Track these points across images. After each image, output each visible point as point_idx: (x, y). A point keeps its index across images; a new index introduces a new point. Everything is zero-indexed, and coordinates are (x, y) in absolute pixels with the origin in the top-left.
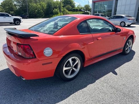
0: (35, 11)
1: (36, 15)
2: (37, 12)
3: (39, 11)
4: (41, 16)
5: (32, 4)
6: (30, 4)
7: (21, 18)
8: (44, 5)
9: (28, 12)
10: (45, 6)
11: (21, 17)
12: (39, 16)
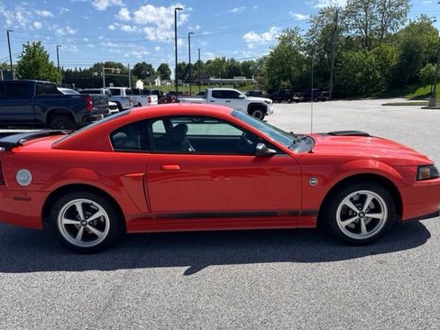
0: (355, 77)
1: (357, 89)
2: (360, 79)
3: (368, 74)
4: (375, 92)
5: (350, 54)
6: (344, 54)
7: (269, 103)
8: (389, 55)
9: (334, 79)
10: (395, 55)
11: (268, 100)
12: (367, 90)
